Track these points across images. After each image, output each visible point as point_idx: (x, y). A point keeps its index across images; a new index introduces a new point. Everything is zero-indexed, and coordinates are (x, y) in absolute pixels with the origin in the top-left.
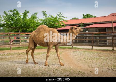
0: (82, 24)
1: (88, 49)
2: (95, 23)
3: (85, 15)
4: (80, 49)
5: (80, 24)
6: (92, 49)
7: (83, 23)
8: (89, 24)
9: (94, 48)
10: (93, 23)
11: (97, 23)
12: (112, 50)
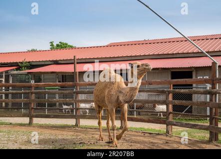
5: (22, 63)
7: (29, 62)
9: (36, 121)
10: (50, 63)
11: (60, 62)
12: (73, 126)
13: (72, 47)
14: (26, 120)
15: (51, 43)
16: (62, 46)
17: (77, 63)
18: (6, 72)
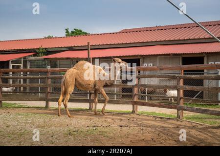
0: (43, 49)
1: (38, 108)
2: (71, 49)
3: (70, 31)
4: (20, 107)
5: (39, 49)
6: (46, 107)
7: (46, 49)
8: (59, 50)
11: (75, 48)
12: (87, 110)
13: (86, 34)
14: (43, 104)
15: (66, 30)
16: (77, 33)
17: (91, 49)
18: (25, 58)
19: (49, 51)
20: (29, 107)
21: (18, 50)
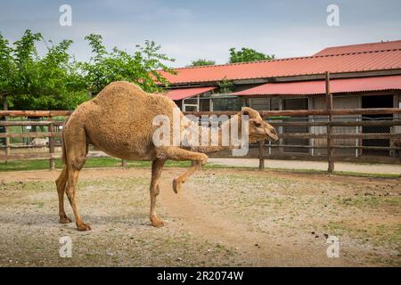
0: (228, 81)
1: (248, 169)
2: (272, 81)
3: (236, 51)
4: (220, 167)
5: (221, 82)
6: (261, 167)
7: (232, 81)
8: (252, 82)
9: (268, 164)
10: (263, 81)
11: (278, 80)
12: (325, 173)
18: (201, 95)
19: (238, 85)
20: (233, 168)
21: (188, 84)
